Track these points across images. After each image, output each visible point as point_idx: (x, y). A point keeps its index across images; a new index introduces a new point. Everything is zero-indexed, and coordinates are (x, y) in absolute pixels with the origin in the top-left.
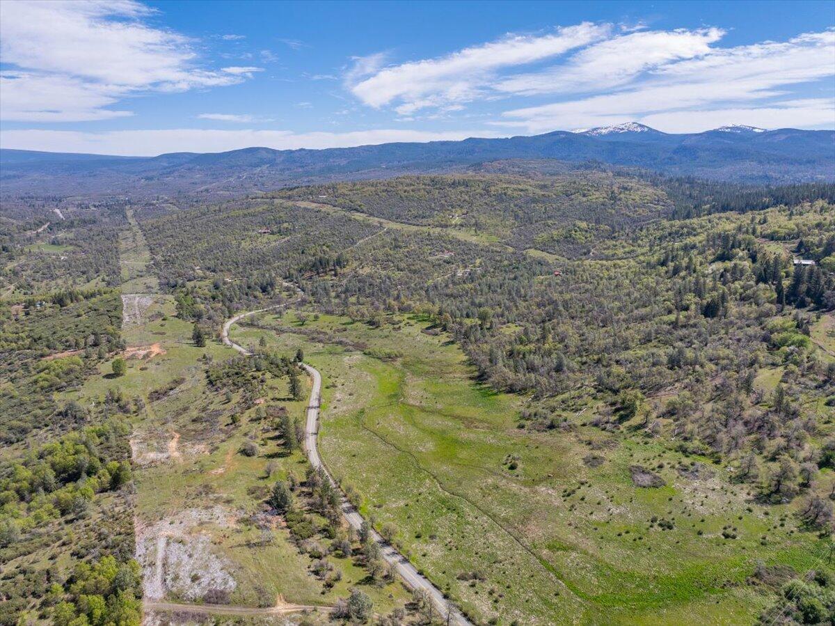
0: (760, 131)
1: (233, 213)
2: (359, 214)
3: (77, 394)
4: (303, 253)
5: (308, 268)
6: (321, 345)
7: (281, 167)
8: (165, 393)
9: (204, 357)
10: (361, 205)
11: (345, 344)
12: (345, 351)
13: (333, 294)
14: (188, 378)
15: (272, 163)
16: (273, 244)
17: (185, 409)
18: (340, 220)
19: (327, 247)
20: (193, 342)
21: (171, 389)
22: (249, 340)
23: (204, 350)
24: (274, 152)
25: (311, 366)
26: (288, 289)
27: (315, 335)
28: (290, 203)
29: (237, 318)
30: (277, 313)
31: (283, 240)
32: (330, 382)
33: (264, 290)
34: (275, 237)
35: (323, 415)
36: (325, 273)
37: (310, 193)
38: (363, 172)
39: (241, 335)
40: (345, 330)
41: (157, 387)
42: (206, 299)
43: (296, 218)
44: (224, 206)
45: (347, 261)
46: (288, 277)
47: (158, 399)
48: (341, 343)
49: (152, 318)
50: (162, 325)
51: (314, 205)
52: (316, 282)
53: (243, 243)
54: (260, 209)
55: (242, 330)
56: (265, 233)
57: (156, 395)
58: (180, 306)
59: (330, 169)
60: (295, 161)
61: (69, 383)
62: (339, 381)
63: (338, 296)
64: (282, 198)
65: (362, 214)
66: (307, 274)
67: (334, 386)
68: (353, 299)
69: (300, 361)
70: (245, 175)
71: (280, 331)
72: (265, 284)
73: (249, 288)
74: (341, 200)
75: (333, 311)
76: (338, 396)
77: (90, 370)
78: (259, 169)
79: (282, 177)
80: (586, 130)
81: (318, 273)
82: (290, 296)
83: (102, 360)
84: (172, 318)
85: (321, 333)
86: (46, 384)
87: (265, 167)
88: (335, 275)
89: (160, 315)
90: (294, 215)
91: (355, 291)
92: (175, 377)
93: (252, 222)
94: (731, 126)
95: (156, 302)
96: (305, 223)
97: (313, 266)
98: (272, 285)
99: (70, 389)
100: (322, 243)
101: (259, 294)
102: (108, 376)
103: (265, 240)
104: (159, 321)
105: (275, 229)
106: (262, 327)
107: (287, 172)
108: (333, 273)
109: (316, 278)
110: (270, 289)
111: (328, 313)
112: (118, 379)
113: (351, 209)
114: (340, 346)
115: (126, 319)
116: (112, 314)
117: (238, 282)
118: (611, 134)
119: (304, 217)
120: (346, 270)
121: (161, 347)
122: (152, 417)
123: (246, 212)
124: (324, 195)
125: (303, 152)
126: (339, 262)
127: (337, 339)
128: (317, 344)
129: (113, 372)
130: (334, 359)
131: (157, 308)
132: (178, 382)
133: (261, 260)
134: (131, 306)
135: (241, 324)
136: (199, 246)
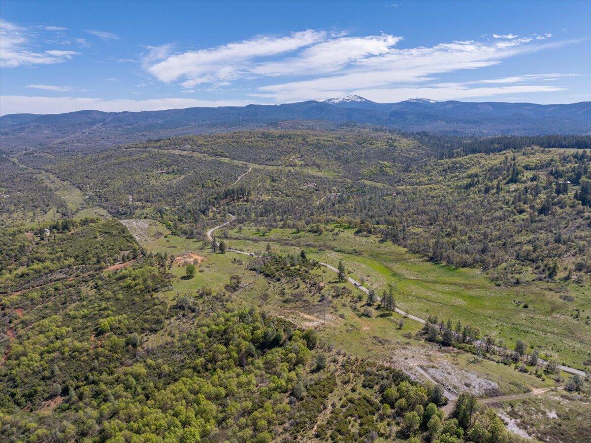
0: (433, 102)
80: (324, 100)
94: (415, 98)
118: (341, 103)
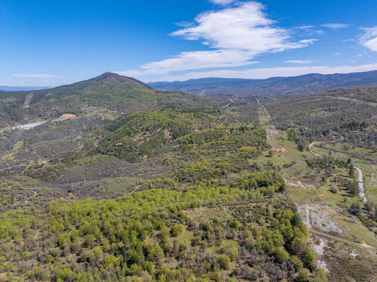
1: (305, 102)
2: (373, 103)
3: (256, 160)
4: (342, 120)
5: (346, 126)
6: (358, 159)
7: (324, 82)
8: (289, 166)
9: (304, 155)
10: (375, 99)
11: (372, 161)
12: (373, 163)
13: (360, 139)
14: (298, 162)
15: (320, 80)
16: (326, 115)
17: (299, 173)
18: (362, 106)
19: (355, 118)
20: (297, 149)
21: (292, 165)
22: (321, 152)
23: (303, 153)
24: (321, 75)
25: (355, 166)
26: (336, 135)
27: (354, 155)
28: (334, 98)
29: (314, 144)
30: (332, 144)
31: (332, 114)
32: (368, 174)
33: (324, 134)
34: (327, 112)
35: (366, 186)
36: (356, 130)
37: (344, 93)
38: (371, 84)
39: (317, 150)
40: (371, 155)
41: (286, 163)
42: (299, 134)
43: (337, 104)
44: (301, 98)
45: (368, 125)
46: (335, 130)
47: (287, 167)
48: (369, 160)
49: (278, 139)
50: (282, 142)
51: (347, 99)
52: (351, 133)
53: (311, 114)
54: (319, 100)
55: (317, 148)
56: (322, 110)
57: (286, 166)
58: (290, 135)
59: (352, 83)
60: (332, 79)
61: (253, 156)
62: (372, 175)
63: (363, 140)
64: (329, 95)
65: (375, 103)
66: (346, 129)
67: (370, 176)
68: (373, 143)
69: (350, 163)
70: (307, 86)
71: (336, 151)
72: (325, 131)
73: (317, 132)
74: (362, 96)
75: (362, 146)
76: (373, 180)
77: (260, 153)
78: (313, 83)
79: (326, 87)
81: (352, 129)
82: (337, 138)
83: (263, 151)
84: (286, 140)
85: (357, 154)
86: (245, 155)
87: (316, 83)
88: (361, 131)
89: (281, 138)
90: (336, 103)
91: (373, 139)
92: (292, 161)
93: (315, 105)
95: (280, 133)
96: (342, 106)
97: (349, 126)
98: (328, 132)
99: (253, 158)
100: (352, 116)
101: (322, 135)
102: (267, 156)
103: (322, 113)
104: (281, 140)
105: (327, 108)
106: (326, 149)
107: (328, 85)
108: (360, 129)
109: (350, 131)
110: (327, 134)
111: (359, 146)
112: (271, 158)
113: (368, 101)
114: (368, 161)
115: (268, 138)
116: (263, 135)
117: (311, 130)
119: (341, 104)
120: (367, 129)
121: (285, 149)
122: (285, 173)
123: (312, 101)
124: (352, 94)
125: (337, 75)
126: (364, 125)
127: (366, 158)
128: (356, 159)
129: (268, 155)
130: (367, 166)
131: (280, 135)
132: (294, 163)
133: (321, 122)
134: (270, 134)
135: (316, 146)
136: (291, 114)
